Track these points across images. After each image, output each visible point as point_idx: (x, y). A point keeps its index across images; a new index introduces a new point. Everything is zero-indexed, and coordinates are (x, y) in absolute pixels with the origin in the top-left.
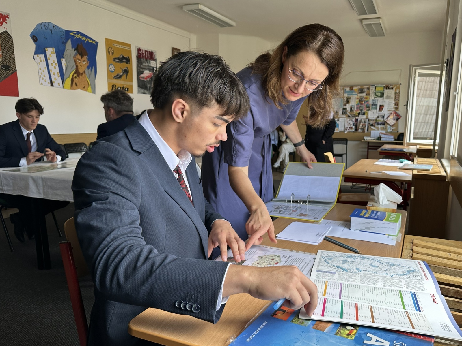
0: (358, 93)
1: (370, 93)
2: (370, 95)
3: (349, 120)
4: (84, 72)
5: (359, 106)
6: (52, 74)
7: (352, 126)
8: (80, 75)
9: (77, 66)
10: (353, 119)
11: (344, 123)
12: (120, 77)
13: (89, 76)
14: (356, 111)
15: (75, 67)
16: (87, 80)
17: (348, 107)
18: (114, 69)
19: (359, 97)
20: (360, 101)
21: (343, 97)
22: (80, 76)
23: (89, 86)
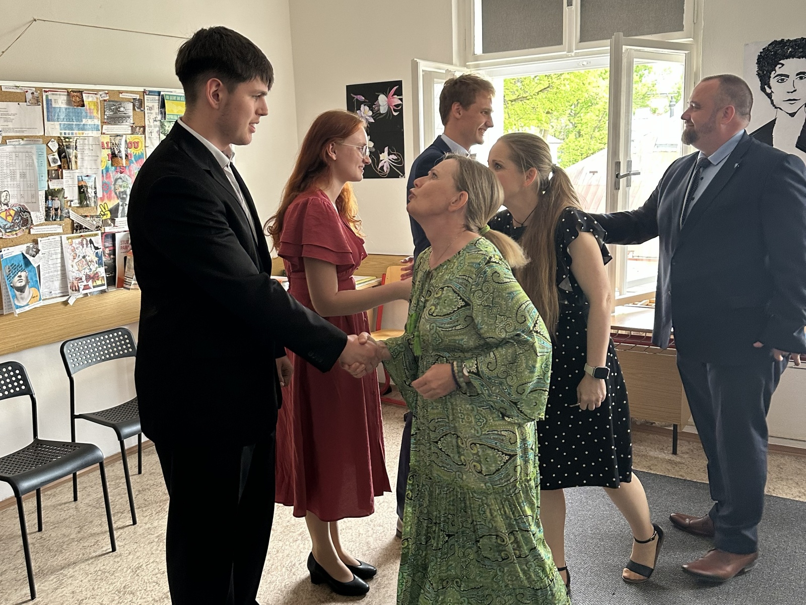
0: (103, 123)
1: (147, 123)
2: (147, 128)
3: (83, 245)
5: (113, 180)
7: (94, 267)
10: (96, 235)
11: (59, 256)
14: (102, 199)
17: (68, 185)
19: (106, 139)
20: (114, 156)
21: (47, 140)
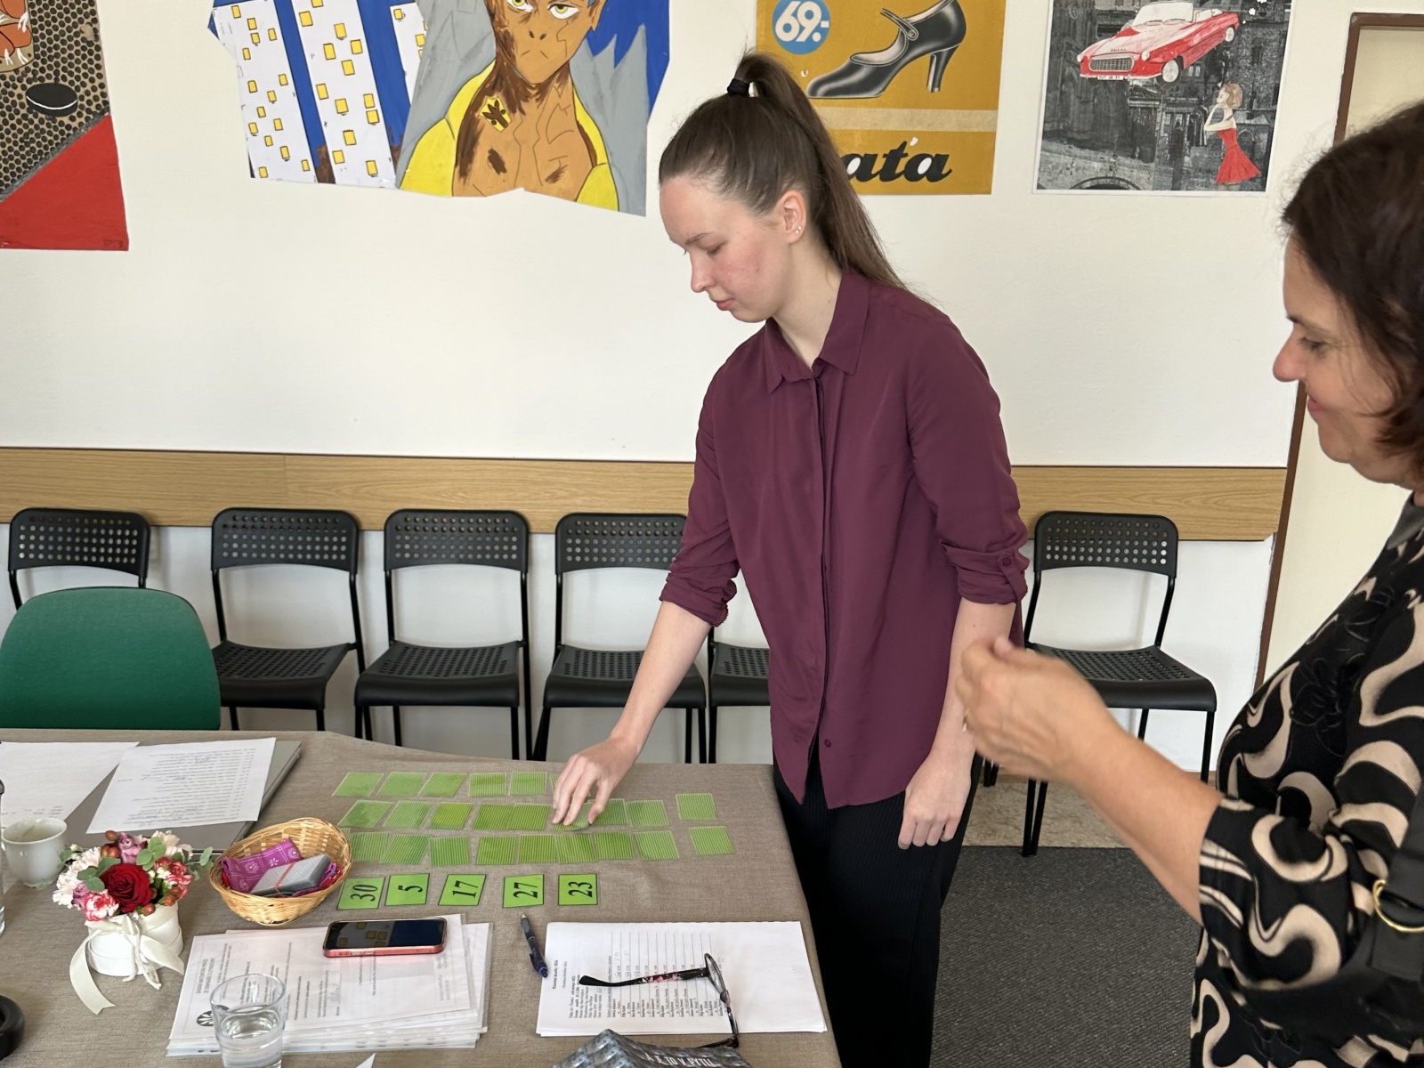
4: (564, 71)
6: (325, 110)
8: (526, 97)
9: (505, 43)
12: (880, 75)
13: (600, 97)
15: (490, 48)
16: (580, 128)
18: (818, 29)
22: (524, 105)
23: (594, 163)
